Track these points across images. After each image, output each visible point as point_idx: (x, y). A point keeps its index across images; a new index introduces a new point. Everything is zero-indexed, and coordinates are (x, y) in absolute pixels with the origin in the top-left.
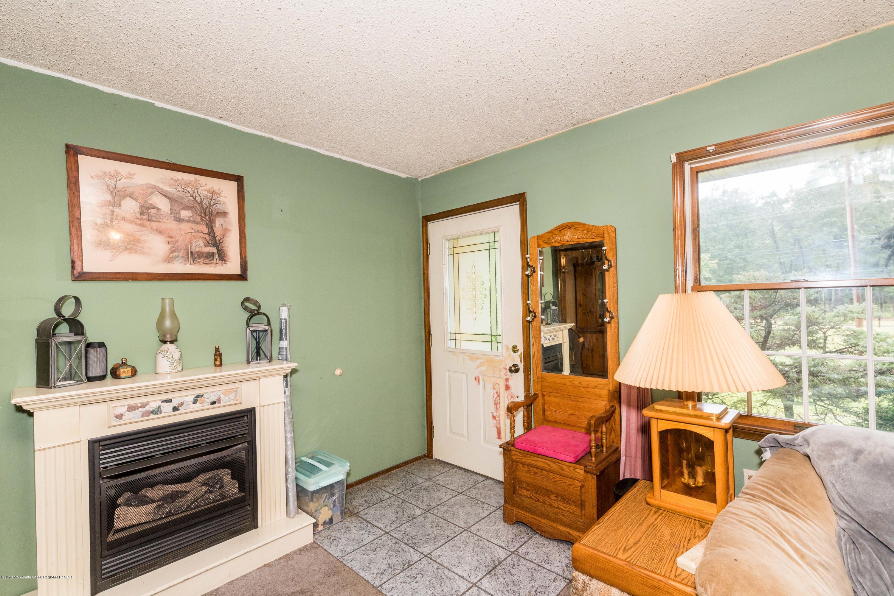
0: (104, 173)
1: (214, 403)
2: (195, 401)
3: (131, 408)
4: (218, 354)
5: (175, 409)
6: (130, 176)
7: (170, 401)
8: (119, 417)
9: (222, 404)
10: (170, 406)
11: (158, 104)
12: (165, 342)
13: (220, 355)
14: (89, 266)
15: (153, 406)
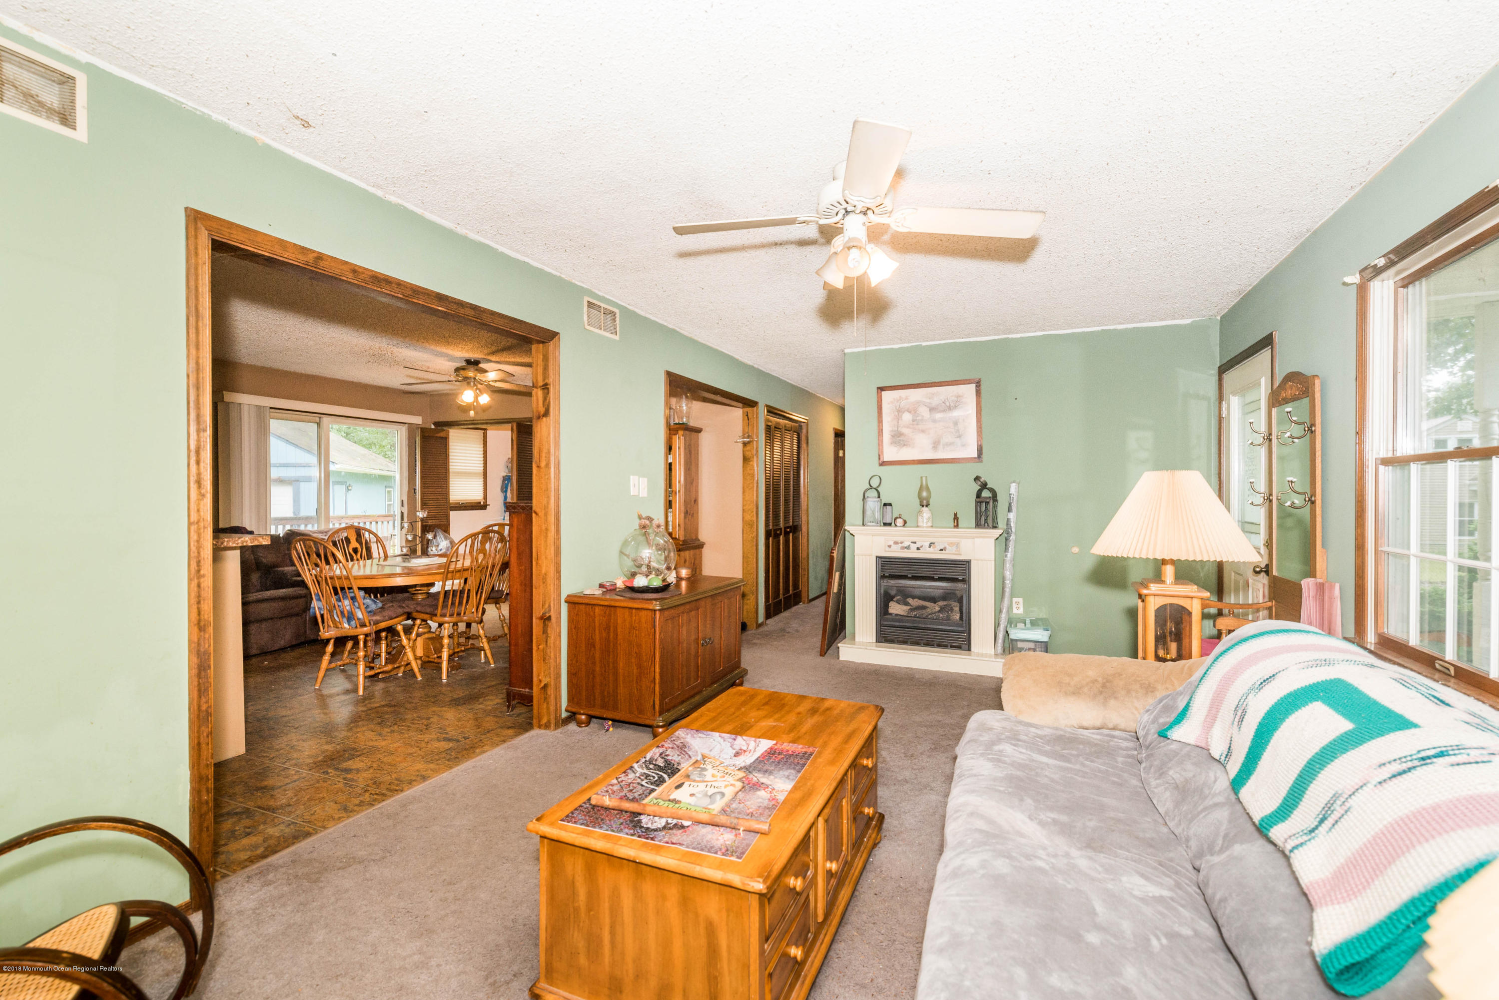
0: (894, 399)
1: (941, 550)
2: (930, 546)
3: (896, 543)
4: (956, 518)
5: (918, 549)
6: (907, 398)
7: (915, 543)
8: (890, 546)
9: (947, 552)
10: (915, 546)
11: (924, 344)
12: (923, 506)
13: (958, 519)
14: (887, 458)
15: (906, 544)
